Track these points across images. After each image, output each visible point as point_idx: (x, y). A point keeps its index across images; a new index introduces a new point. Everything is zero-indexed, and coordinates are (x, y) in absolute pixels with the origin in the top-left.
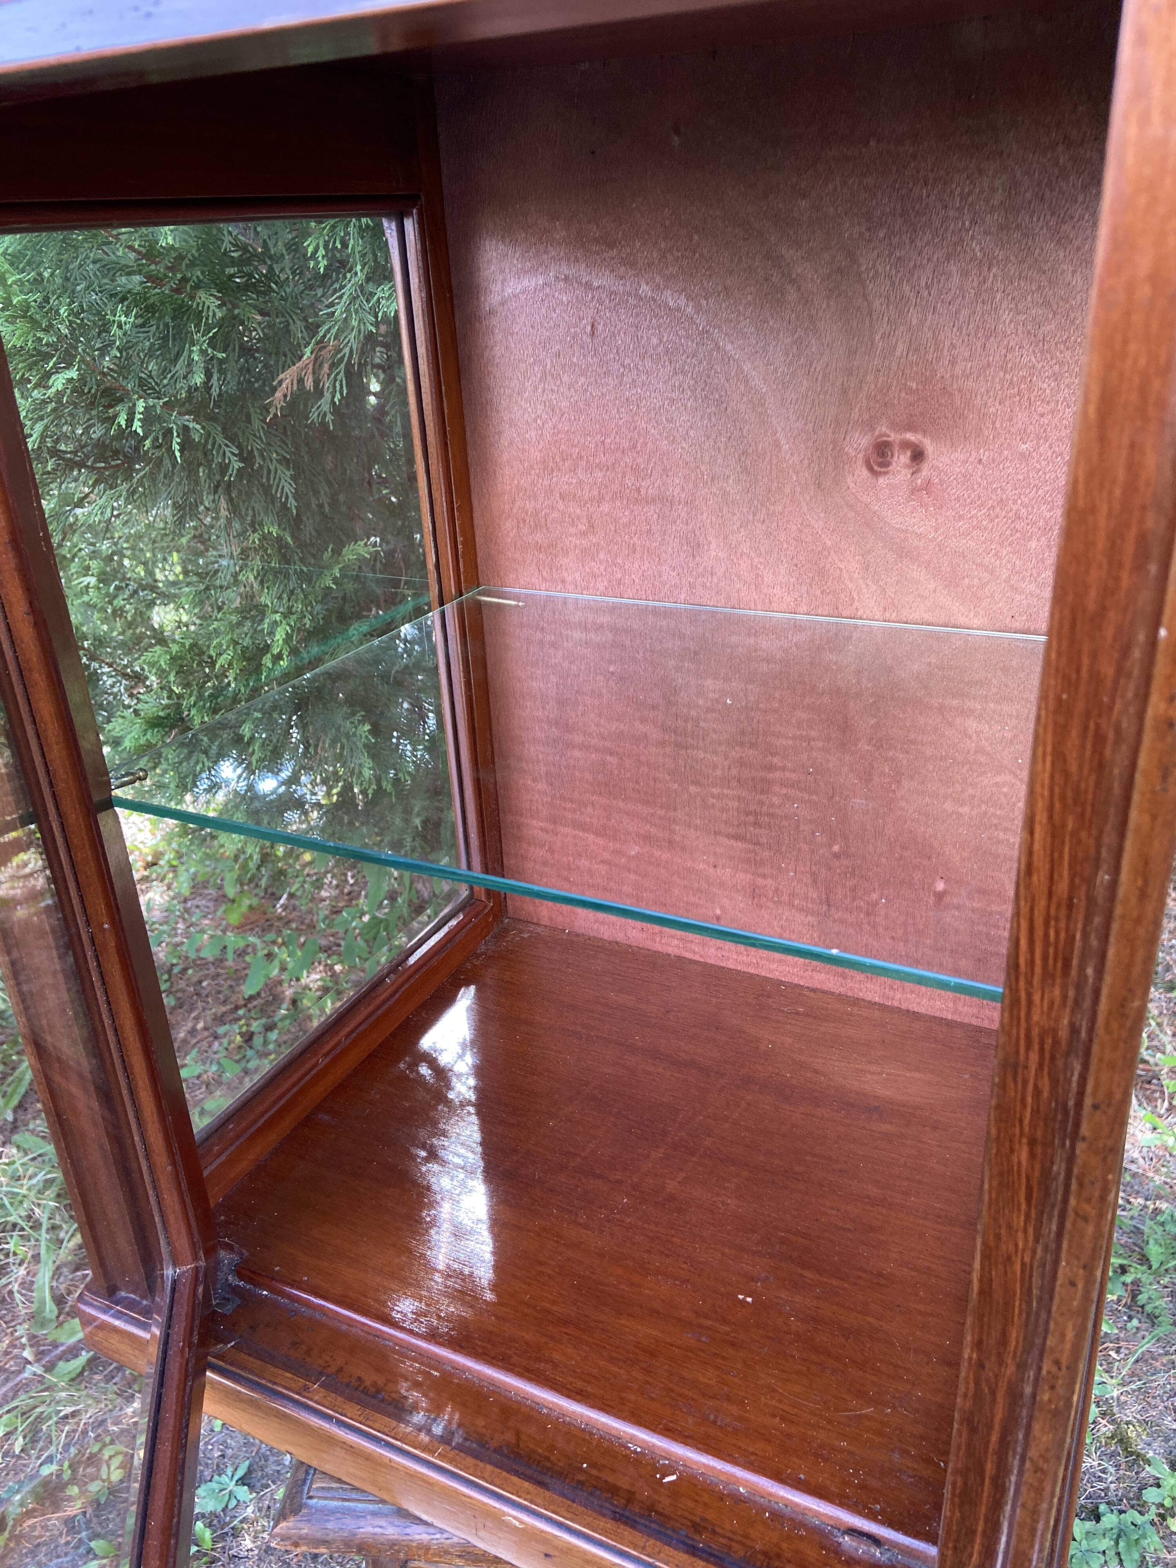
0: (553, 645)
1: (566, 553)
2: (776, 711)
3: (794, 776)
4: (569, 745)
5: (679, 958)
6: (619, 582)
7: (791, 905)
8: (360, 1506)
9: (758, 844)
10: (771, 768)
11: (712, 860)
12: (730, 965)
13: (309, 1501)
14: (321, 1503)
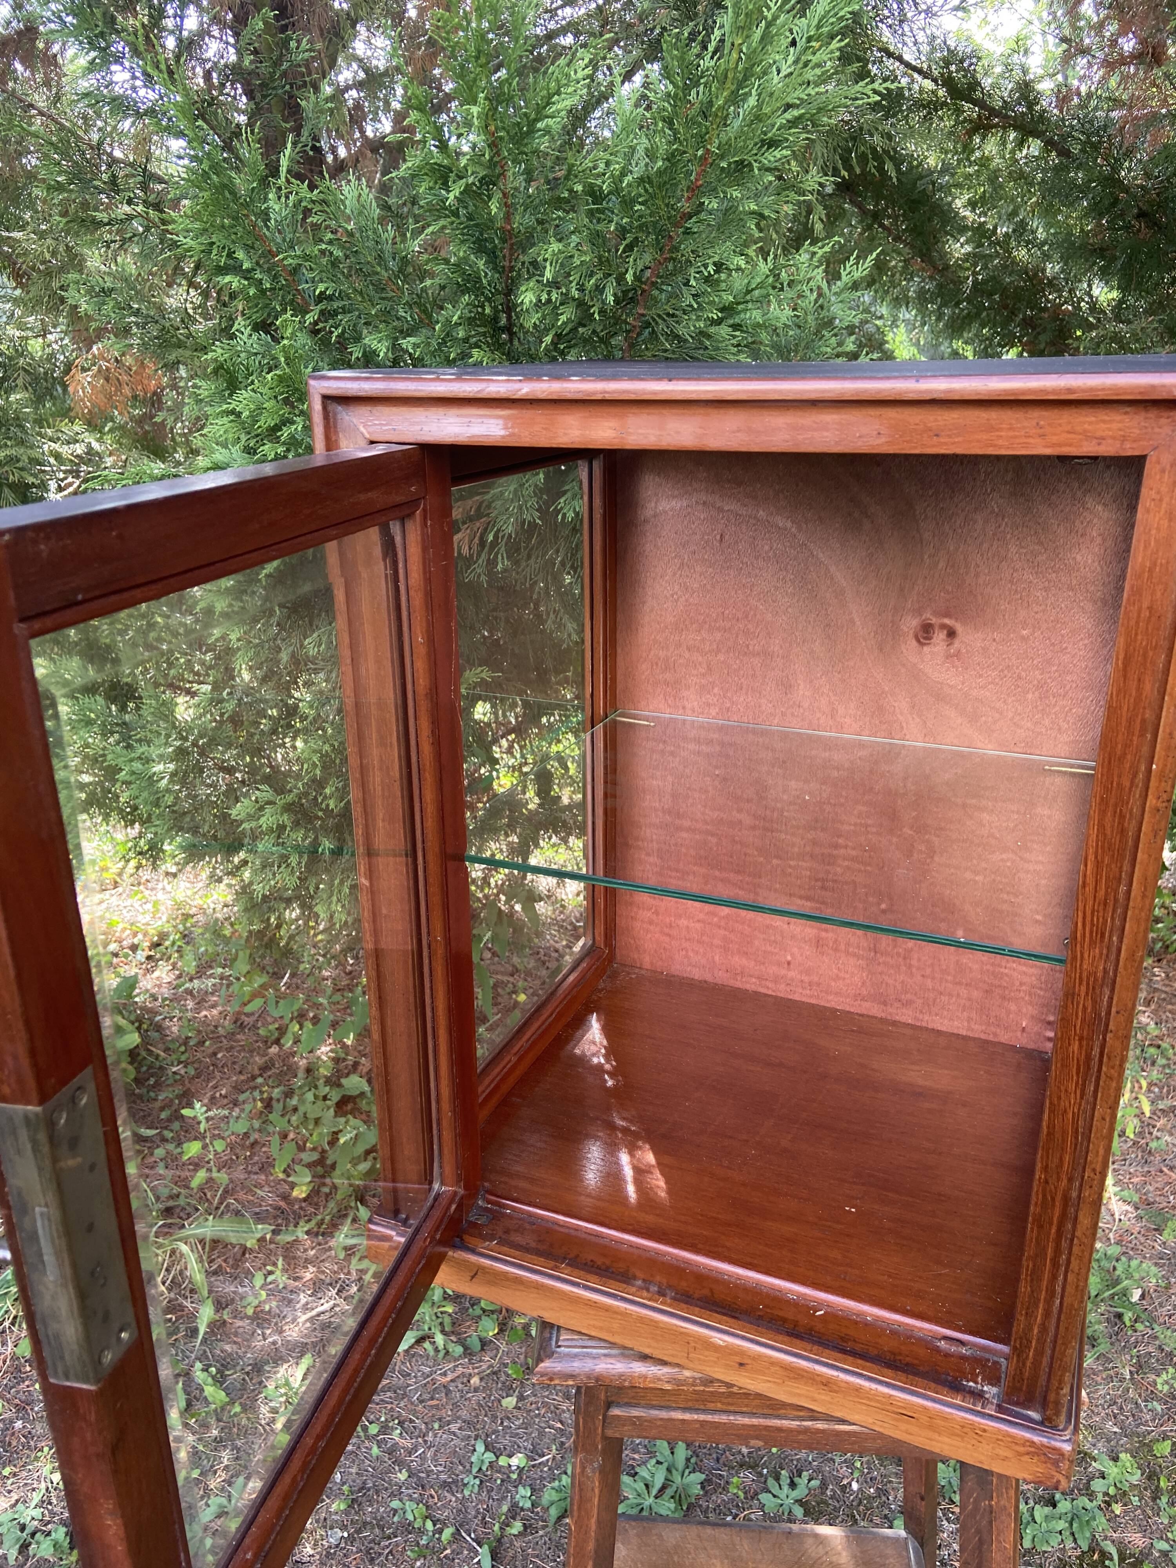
0: (672, 753)
1: (688, 687)
2: (842, 805)
3: (854, 853)
4: (679, 829)
5: (756, 992)
6: (728, 709)
7: (847, 953)
8: (595, 1351)
9: (823, 903)
10: (836, 846)
12: (797, 997)
13: (558, 1349)
14: (568, 1350)
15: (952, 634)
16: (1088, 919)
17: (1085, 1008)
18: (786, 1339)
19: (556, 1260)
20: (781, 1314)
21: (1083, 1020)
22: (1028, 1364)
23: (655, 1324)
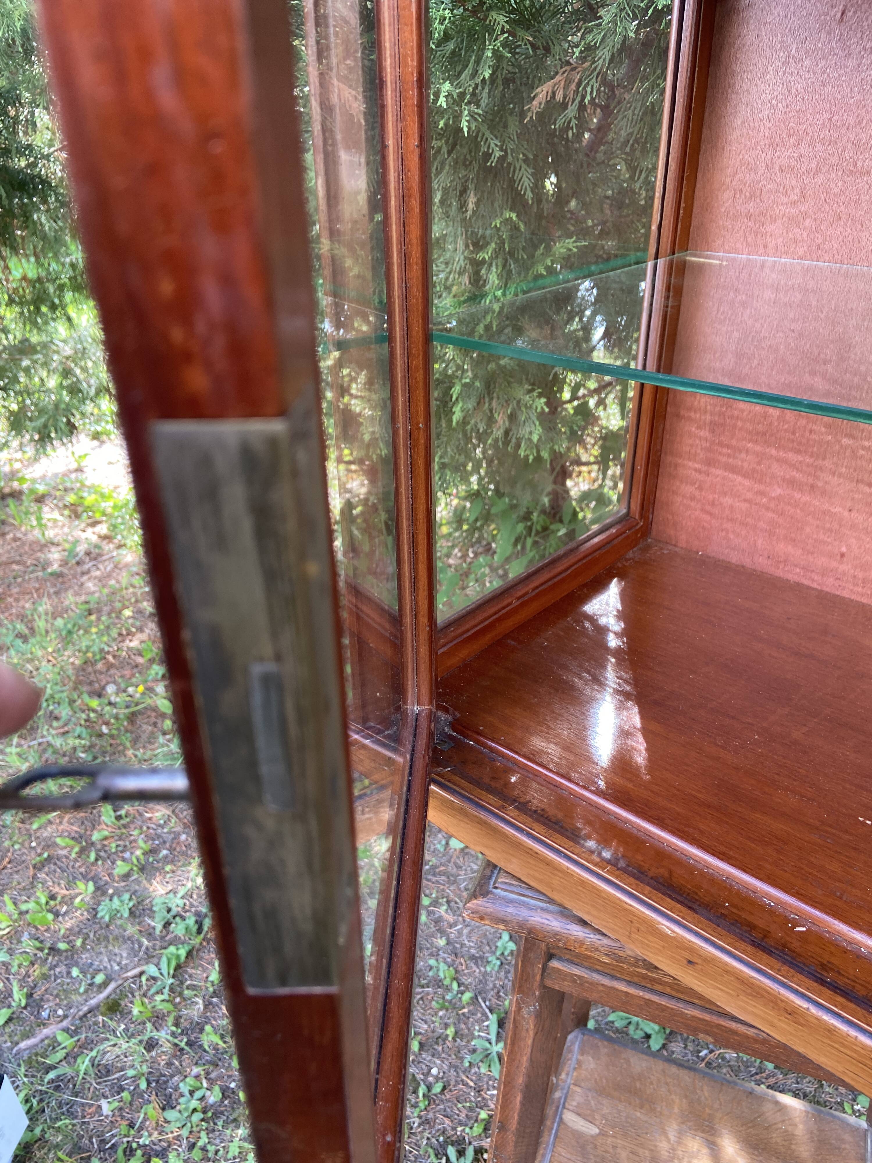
0: (743, 304)
1: (774, 220)
5: (798, 584)
8: (532, 902)
11: (849, 504)
12: (845, 594)
13: (495, 891)
14: (503, 893)
18: (749, 948)
19: (504, 800)
20: (750, 918)
23: (598, 892)
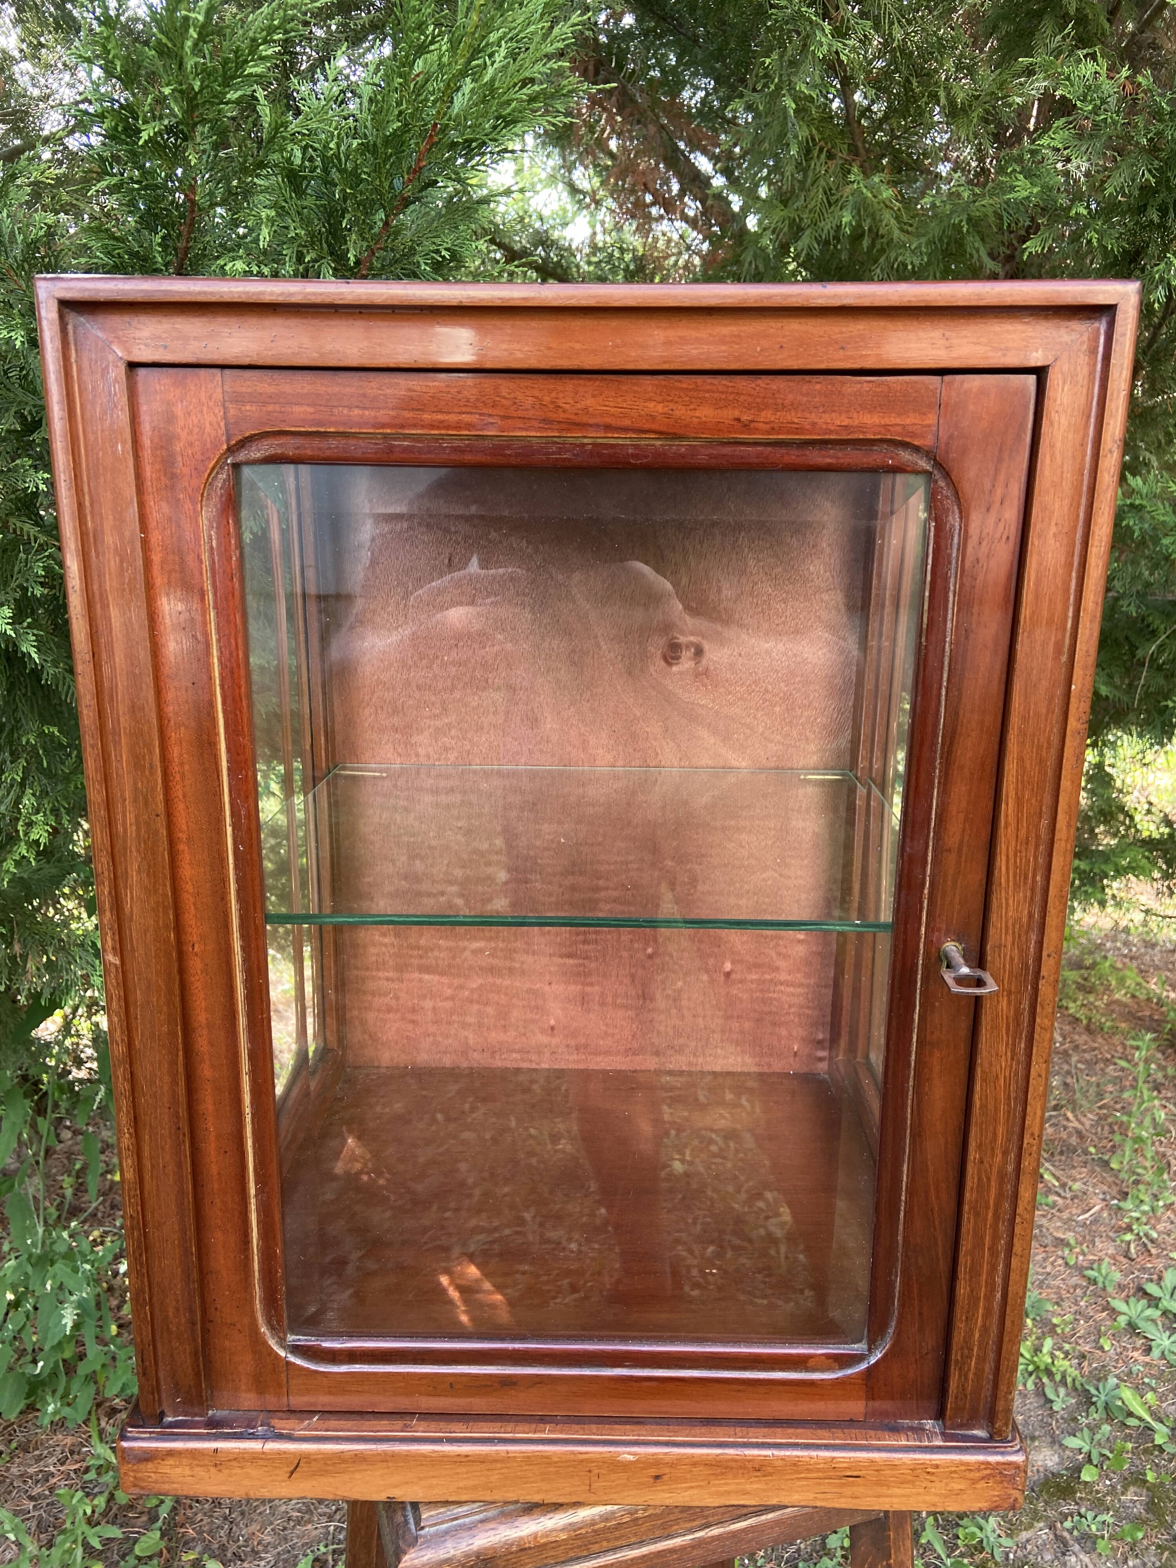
0: (406, 809)
2: (600, 844)
3: (615, 894)
6: (468, 753)
7: (615, 1005)
8: (470, 1519)
9: (586, 958)
10: (597, 889)
12: (564, 1065)
13: (422, 1532)
14: (433, 1529)
15: (699, 652)
16: (1012, 861)
17: (1012, 959)
18: (704, 1430)
19: (404, 1419)
21: (1011, 973)
22: (971, 1376)
